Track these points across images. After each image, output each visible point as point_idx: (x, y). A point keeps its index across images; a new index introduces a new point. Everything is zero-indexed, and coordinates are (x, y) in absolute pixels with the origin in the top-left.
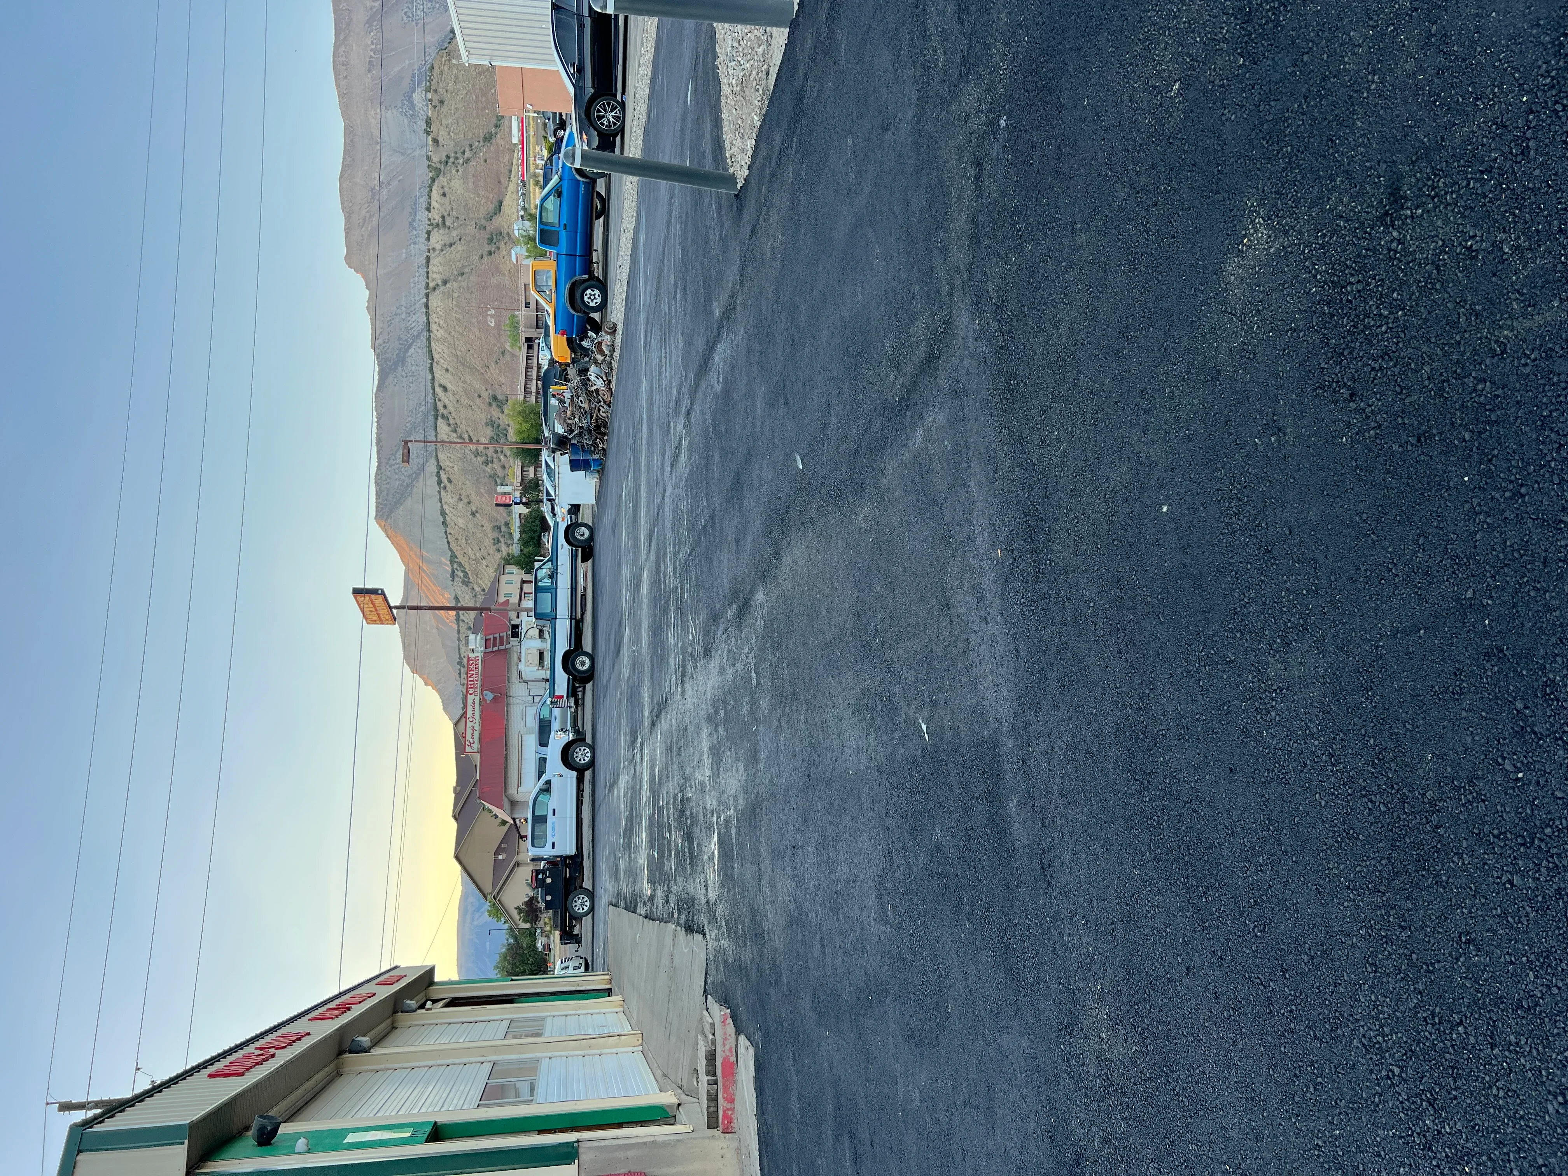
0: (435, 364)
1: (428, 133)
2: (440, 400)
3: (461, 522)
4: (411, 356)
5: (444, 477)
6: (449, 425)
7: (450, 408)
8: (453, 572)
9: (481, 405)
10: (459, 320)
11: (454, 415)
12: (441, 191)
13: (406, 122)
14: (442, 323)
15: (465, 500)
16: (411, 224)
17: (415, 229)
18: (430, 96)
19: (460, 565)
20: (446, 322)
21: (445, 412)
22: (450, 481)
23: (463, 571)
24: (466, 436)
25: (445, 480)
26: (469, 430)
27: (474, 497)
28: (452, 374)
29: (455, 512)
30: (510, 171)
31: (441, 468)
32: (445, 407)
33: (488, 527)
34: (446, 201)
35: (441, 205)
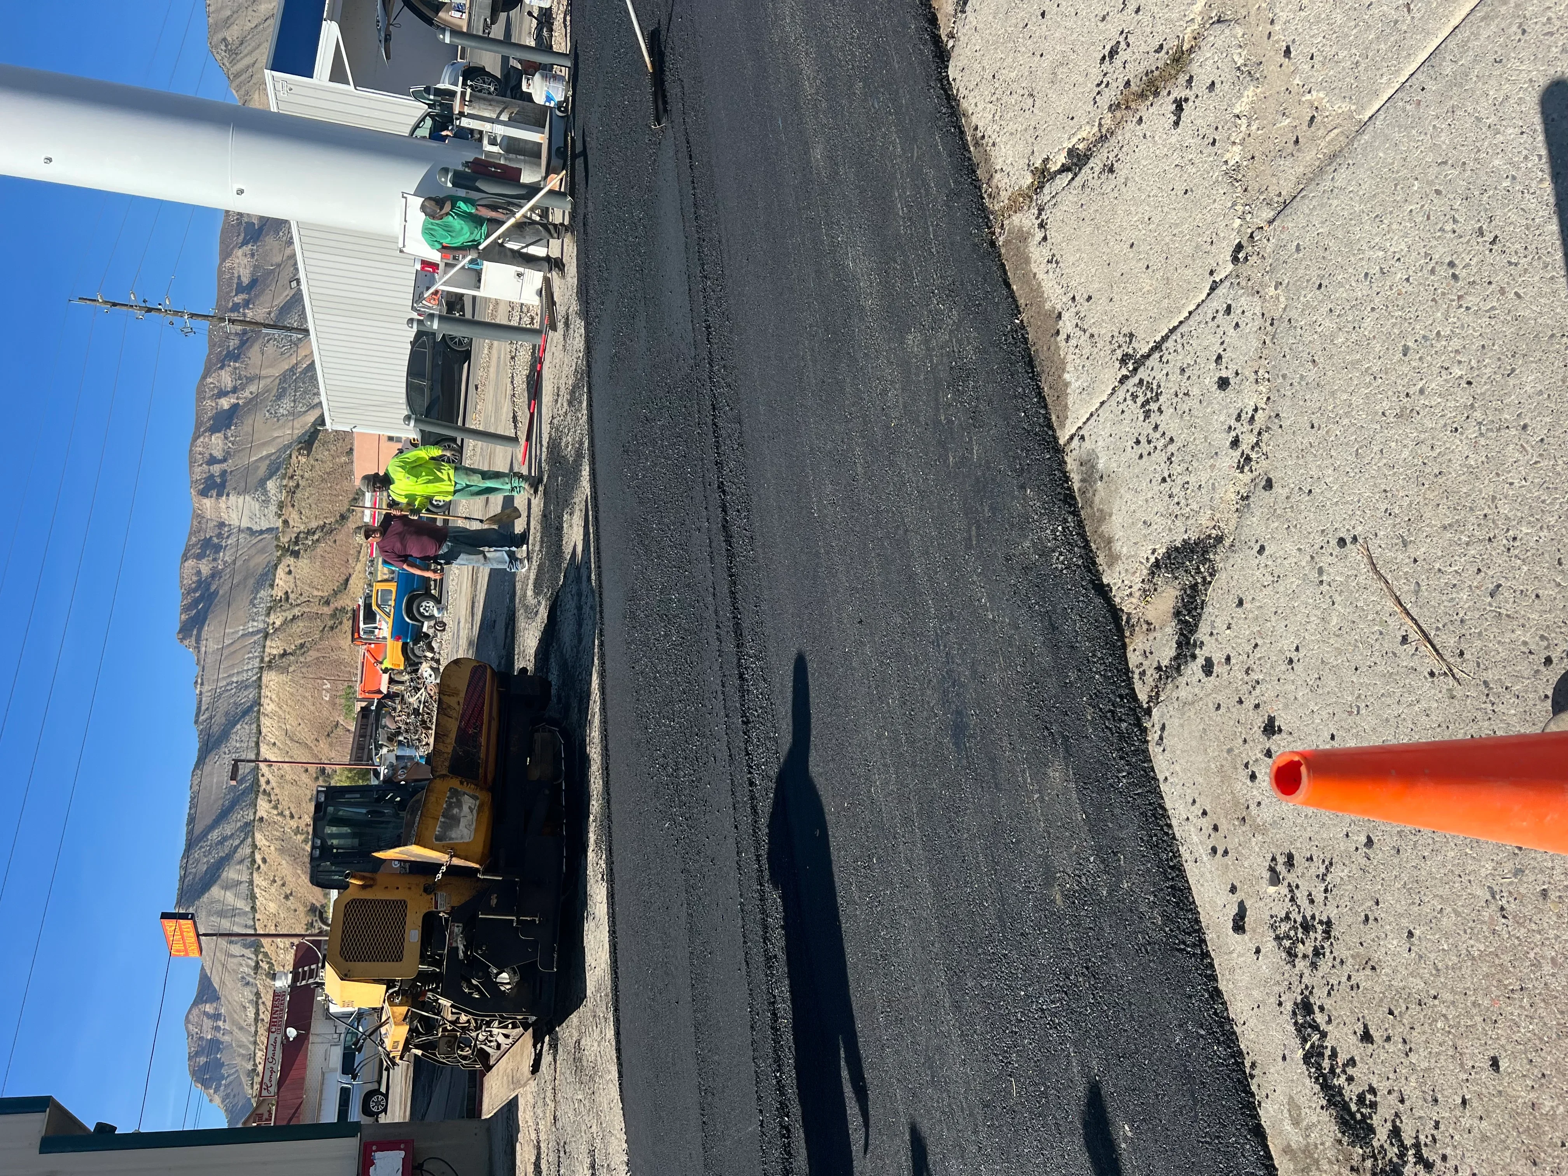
0: (261, 738)
1: (280, 516)
2: (263, 775)
3: (272, 907)
4: (236, 733)
5: (258, 857)
6: (270, 801)
7: (273, 783)
8: (257, 963)
9: (307, 781)
10: (292, 694)
11: (277, 791)
12: (287, 570)
13: (257, 506)
14: (274, 697)
15: (279, 883)
16: (251, 602)
17: (254, 606)
18: (285, 482)
19: (266, 955)
20: (278, 695)
21: (268, 788)
22: (264, 860)
23: (268, 963)
24: (287, 813)
25: (259, 861)
26: (292, 806)
27: (289, 879)
28: (279, 749)
29: (267, 896)
30: (359, 552)
31: (256, 846)
32: (268, 782)
33: (302, 910)
34: (290, 578)
35: (286, 582)
